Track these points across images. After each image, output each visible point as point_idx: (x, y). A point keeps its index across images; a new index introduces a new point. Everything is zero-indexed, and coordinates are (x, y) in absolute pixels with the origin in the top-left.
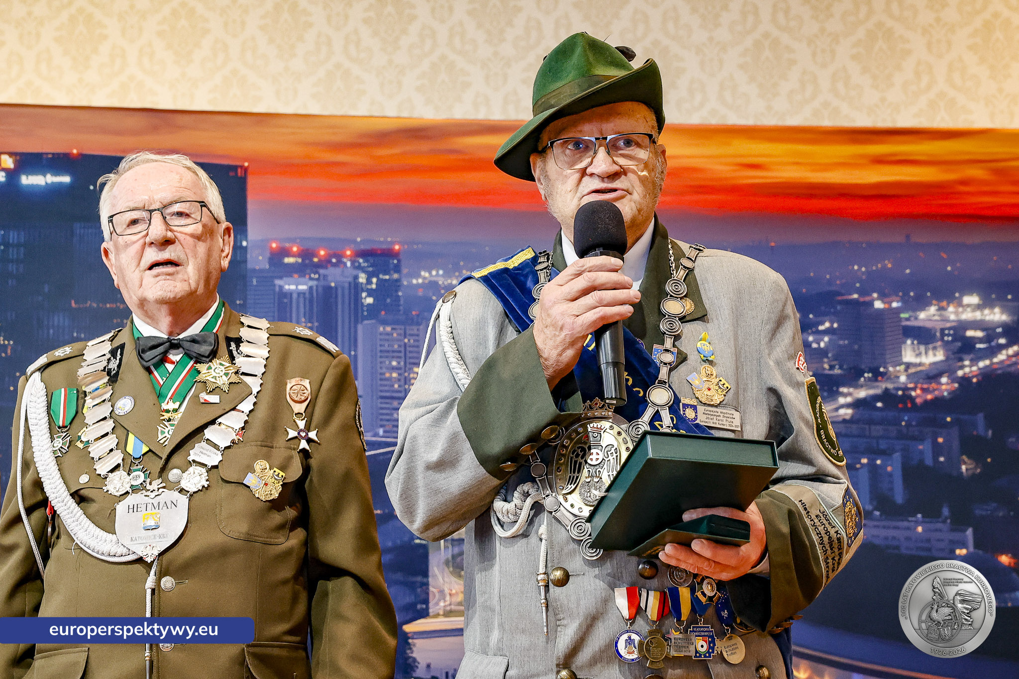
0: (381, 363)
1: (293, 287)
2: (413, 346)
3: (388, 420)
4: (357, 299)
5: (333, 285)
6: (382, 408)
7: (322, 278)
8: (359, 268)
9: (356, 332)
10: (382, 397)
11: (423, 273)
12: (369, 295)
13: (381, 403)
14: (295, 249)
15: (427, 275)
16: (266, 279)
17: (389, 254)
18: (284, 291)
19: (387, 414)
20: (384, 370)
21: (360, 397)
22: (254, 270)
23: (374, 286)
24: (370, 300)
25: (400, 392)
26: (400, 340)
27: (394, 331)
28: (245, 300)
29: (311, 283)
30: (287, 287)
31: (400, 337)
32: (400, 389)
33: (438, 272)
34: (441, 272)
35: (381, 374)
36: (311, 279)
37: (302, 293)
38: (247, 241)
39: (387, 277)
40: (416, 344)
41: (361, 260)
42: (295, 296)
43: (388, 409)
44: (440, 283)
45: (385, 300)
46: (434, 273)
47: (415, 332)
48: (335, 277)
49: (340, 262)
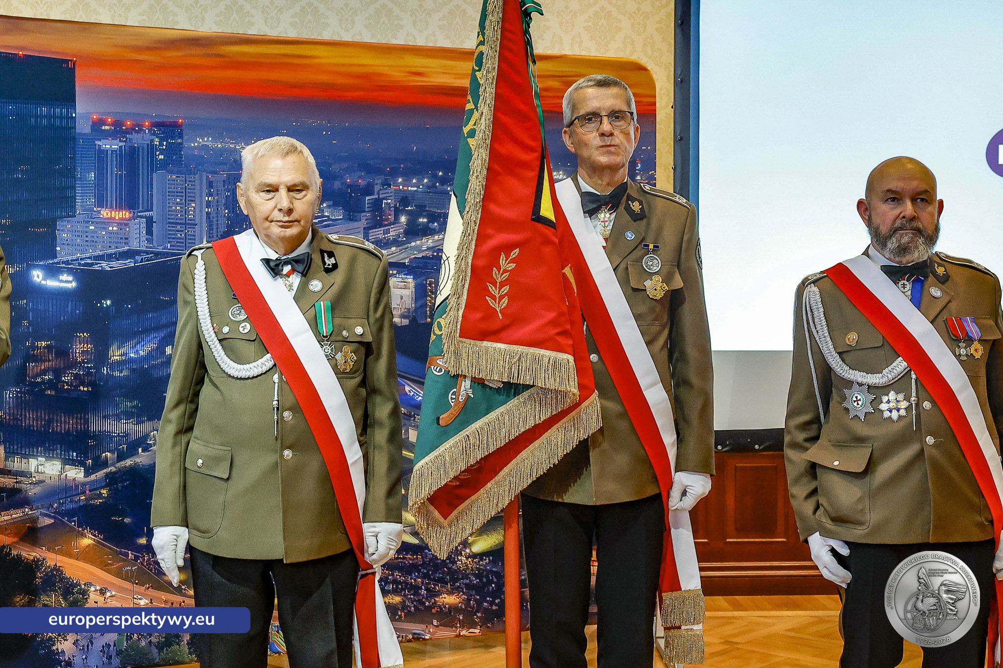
0: (169, 199)
1: (109, 146)
2: (191, 189)
3: (174, 238)
4: (153, 156)
5: (136, 145)
6: (169, 230)
7: (128, 141)
8: (154, 134)
9: (152, 179)
10: (169, 223)
11: (198, 139)
12: (161, 154)
13: (169, 227)
14: (109, 120)
15: (201, 140)
16: (89, 141)
17: (175, 125)
18: (102, 149)
19: (172, 234)
20: (171, 205)
21: (155, 222)
22: (80, 134)
23: (164, 147)
24: (162, 157)
25: (182, 219)
26: (181, 184)
27: (177, 178)
28: (74, 154)
29: (120, 144)
30: (104, 146)
31: (182, 183)
32: (181, 217)
33: (208, 139)
34: (210, 139)
35: (169, 207)
36: (121, 141)
37: (115, 151)
38: (75, 113)
39: (174, 141)
40: (192, 187)
41: (156, 130)
42: (109, 152)
43: (172, 231)
44: (210, 146)
45: (172, 158)
46: (206, 139)
47: (193, 179)
48: (137, 139)
49: (140, 130)
